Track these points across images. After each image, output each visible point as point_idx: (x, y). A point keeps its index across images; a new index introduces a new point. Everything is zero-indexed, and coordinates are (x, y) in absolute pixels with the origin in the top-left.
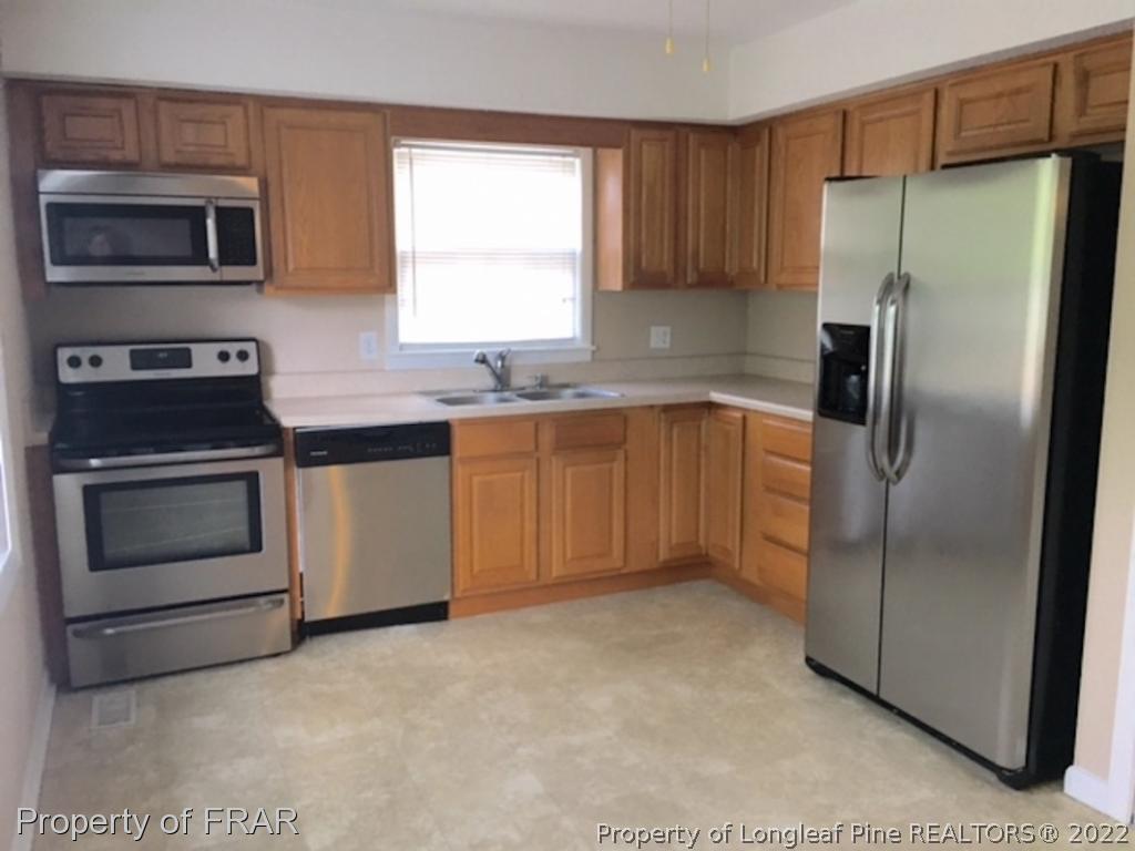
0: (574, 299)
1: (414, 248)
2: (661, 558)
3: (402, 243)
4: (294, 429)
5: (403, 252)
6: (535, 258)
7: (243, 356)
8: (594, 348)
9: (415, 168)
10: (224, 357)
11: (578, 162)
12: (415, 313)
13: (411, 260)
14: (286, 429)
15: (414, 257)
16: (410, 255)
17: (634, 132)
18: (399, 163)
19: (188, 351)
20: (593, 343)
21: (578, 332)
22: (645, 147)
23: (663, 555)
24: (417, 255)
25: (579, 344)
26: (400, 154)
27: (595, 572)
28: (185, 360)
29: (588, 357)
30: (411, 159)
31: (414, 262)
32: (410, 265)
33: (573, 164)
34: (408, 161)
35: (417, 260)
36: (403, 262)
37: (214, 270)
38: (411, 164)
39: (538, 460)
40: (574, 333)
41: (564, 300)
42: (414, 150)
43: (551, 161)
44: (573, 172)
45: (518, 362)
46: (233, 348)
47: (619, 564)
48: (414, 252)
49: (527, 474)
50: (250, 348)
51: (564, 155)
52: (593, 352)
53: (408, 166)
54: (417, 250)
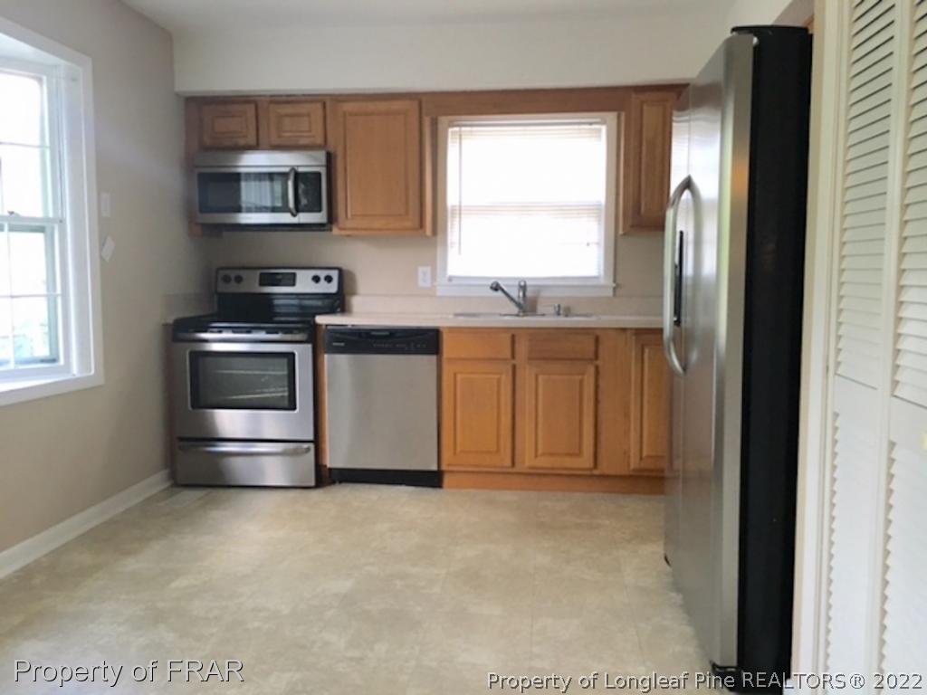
0: (598, 244)
1: (460, 202)
2: (632, 467)
3: (452, 199)
4: (327, 325)
5: (453, 206)
6: (565, 210)
7: (329, 279)
8: (614, 285)
9: (464, 142)
10: (316, 279)
11: (604, 128)
12: (460, 253)
13: (458, 212)
14: (320, 325)
15: (460, 210)
16: (458, 208)
17: (634, 95)
18: (452, 138)
19: (294, 275)
20: (615, 281)
21: (602, 273)
22: (645, 107)
23: (634, 463)
24: (463, 208)
25: (602, 282)
26: (453, 133)
27: (566, 469)
28: (292, 280)
29: (610, 293)
30: (460, 136)
31: (460, 214)
32: (458, 216)
33: (600, 130)
34: (458, 137)
35: (463, 212)
36: (453, 214)
37: (294, 215)
38: (460, 139)
39: (514, 367)
40: (599, 272)
41: (588, 244)
42: (463, 129)
43: (580, 129)
44: (600, 137)
45: (544, 294)
46: (322, 274)
47: (589, 464)
48: (460, 206)
49: (504, 377)
50: (335, 274)
51: (591, 124)
52: (615, 289)
53: (458, 141)
54: (463, 204)
